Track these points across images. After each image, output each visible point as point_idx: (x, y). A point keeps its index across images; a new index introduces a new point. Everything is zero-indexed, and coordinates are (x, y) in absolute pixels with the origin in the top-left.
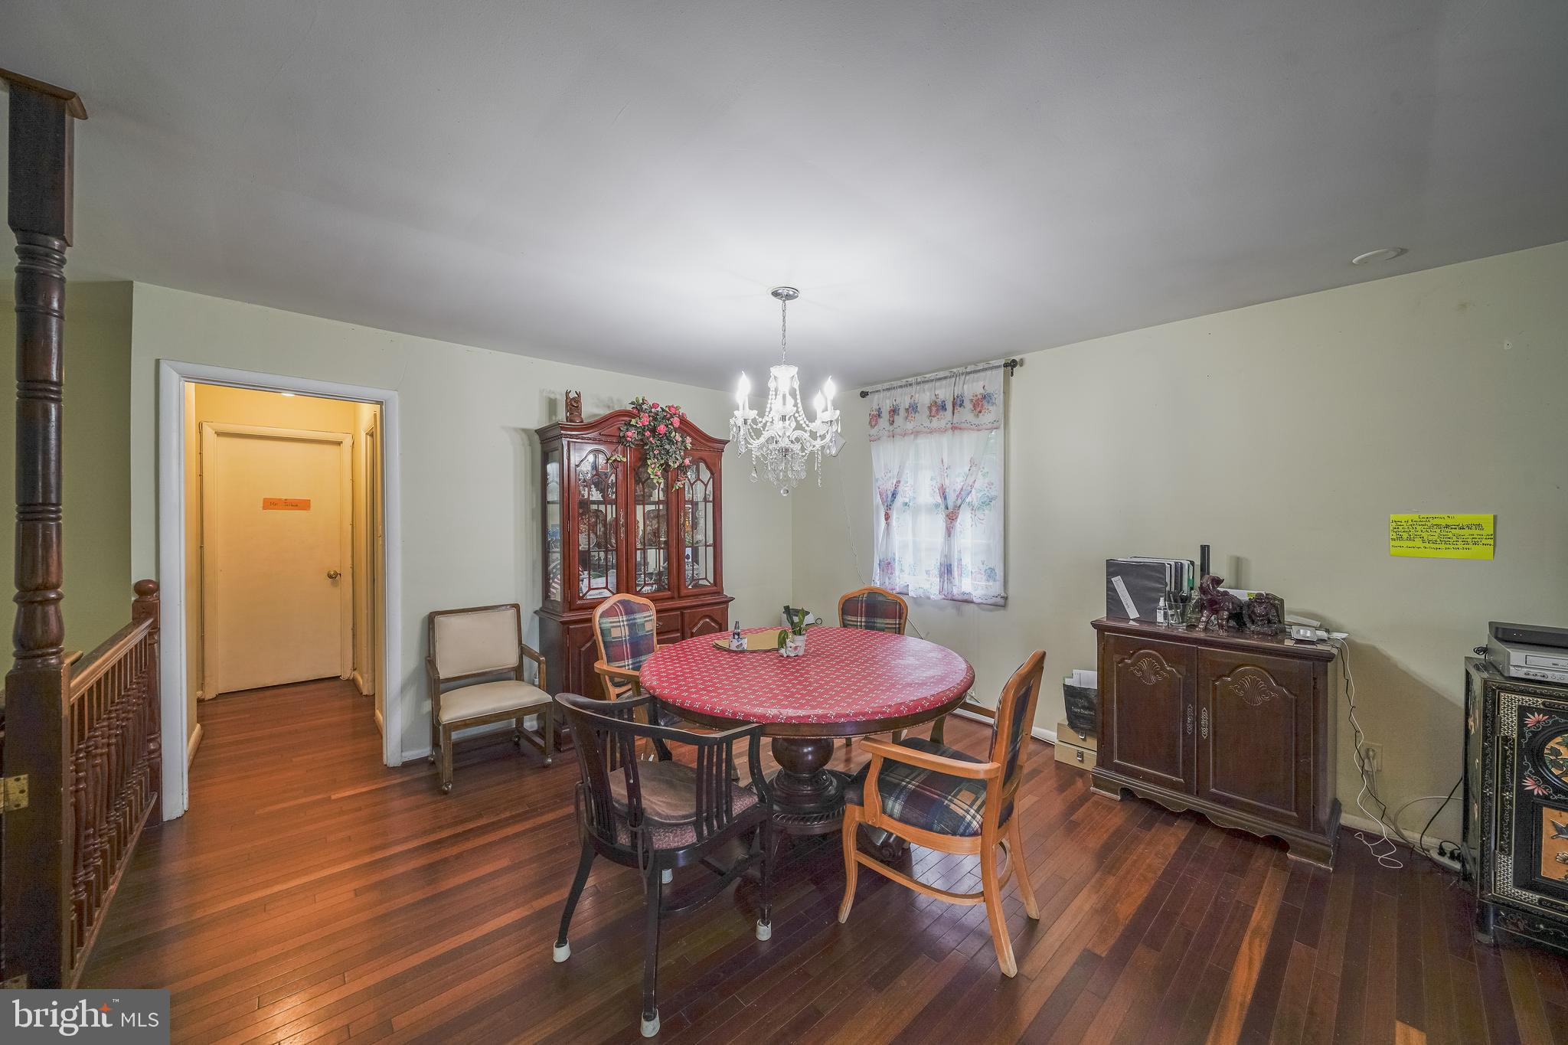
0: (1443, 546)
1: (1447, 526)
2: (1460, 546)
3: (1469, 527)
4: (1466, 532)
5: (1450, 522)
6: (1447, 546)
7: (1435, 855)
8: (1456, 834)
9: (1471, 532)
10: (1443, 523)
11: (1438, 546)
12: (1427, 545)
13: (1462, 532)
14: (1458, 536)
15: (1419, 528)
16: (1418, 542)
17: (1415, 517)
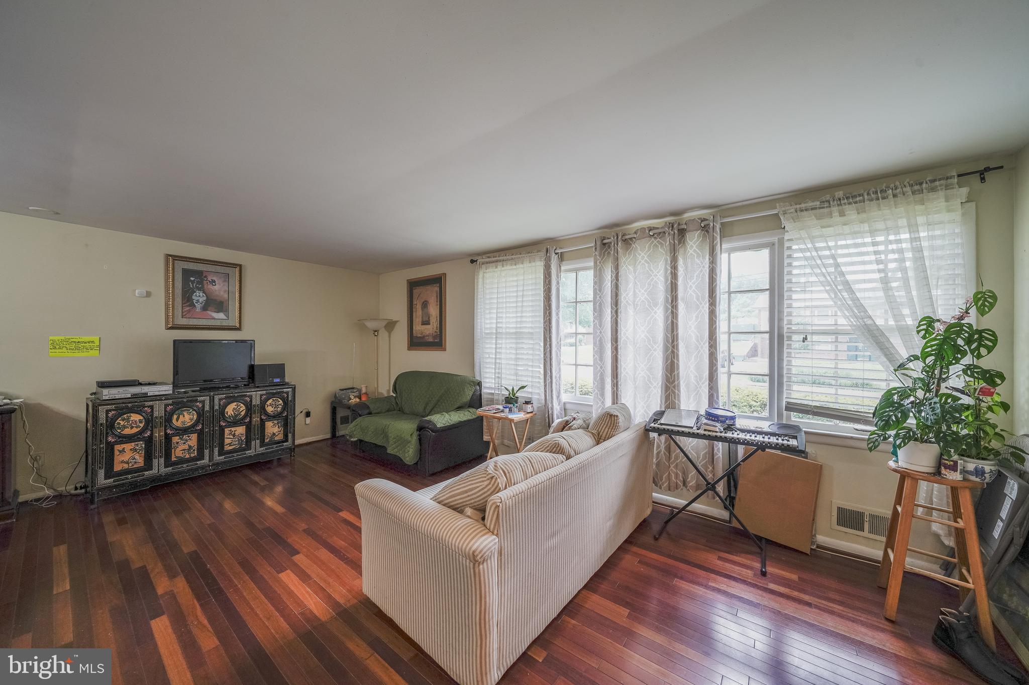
0: (77, 351)
1: (79, 342)
2: (85, 351)
3: (89, 342)
4: (87, 344)
5: (80, 340)
6: (79, 351)
7: (73, 492)
8: (82, 478)
9: (90, 344)
10: (77, 341)
11: (74, 351)
12: (69, 351)
13: (85, 345)
14: (84, 346)
15: (65, 343)
16: (64, 350)
17: (63, 338)
